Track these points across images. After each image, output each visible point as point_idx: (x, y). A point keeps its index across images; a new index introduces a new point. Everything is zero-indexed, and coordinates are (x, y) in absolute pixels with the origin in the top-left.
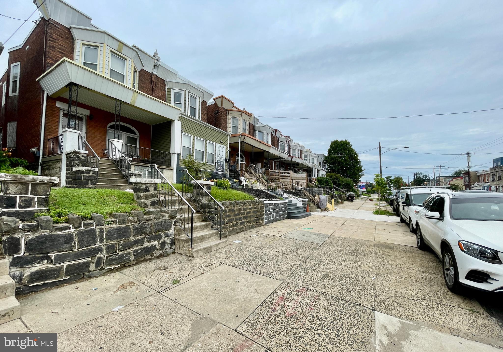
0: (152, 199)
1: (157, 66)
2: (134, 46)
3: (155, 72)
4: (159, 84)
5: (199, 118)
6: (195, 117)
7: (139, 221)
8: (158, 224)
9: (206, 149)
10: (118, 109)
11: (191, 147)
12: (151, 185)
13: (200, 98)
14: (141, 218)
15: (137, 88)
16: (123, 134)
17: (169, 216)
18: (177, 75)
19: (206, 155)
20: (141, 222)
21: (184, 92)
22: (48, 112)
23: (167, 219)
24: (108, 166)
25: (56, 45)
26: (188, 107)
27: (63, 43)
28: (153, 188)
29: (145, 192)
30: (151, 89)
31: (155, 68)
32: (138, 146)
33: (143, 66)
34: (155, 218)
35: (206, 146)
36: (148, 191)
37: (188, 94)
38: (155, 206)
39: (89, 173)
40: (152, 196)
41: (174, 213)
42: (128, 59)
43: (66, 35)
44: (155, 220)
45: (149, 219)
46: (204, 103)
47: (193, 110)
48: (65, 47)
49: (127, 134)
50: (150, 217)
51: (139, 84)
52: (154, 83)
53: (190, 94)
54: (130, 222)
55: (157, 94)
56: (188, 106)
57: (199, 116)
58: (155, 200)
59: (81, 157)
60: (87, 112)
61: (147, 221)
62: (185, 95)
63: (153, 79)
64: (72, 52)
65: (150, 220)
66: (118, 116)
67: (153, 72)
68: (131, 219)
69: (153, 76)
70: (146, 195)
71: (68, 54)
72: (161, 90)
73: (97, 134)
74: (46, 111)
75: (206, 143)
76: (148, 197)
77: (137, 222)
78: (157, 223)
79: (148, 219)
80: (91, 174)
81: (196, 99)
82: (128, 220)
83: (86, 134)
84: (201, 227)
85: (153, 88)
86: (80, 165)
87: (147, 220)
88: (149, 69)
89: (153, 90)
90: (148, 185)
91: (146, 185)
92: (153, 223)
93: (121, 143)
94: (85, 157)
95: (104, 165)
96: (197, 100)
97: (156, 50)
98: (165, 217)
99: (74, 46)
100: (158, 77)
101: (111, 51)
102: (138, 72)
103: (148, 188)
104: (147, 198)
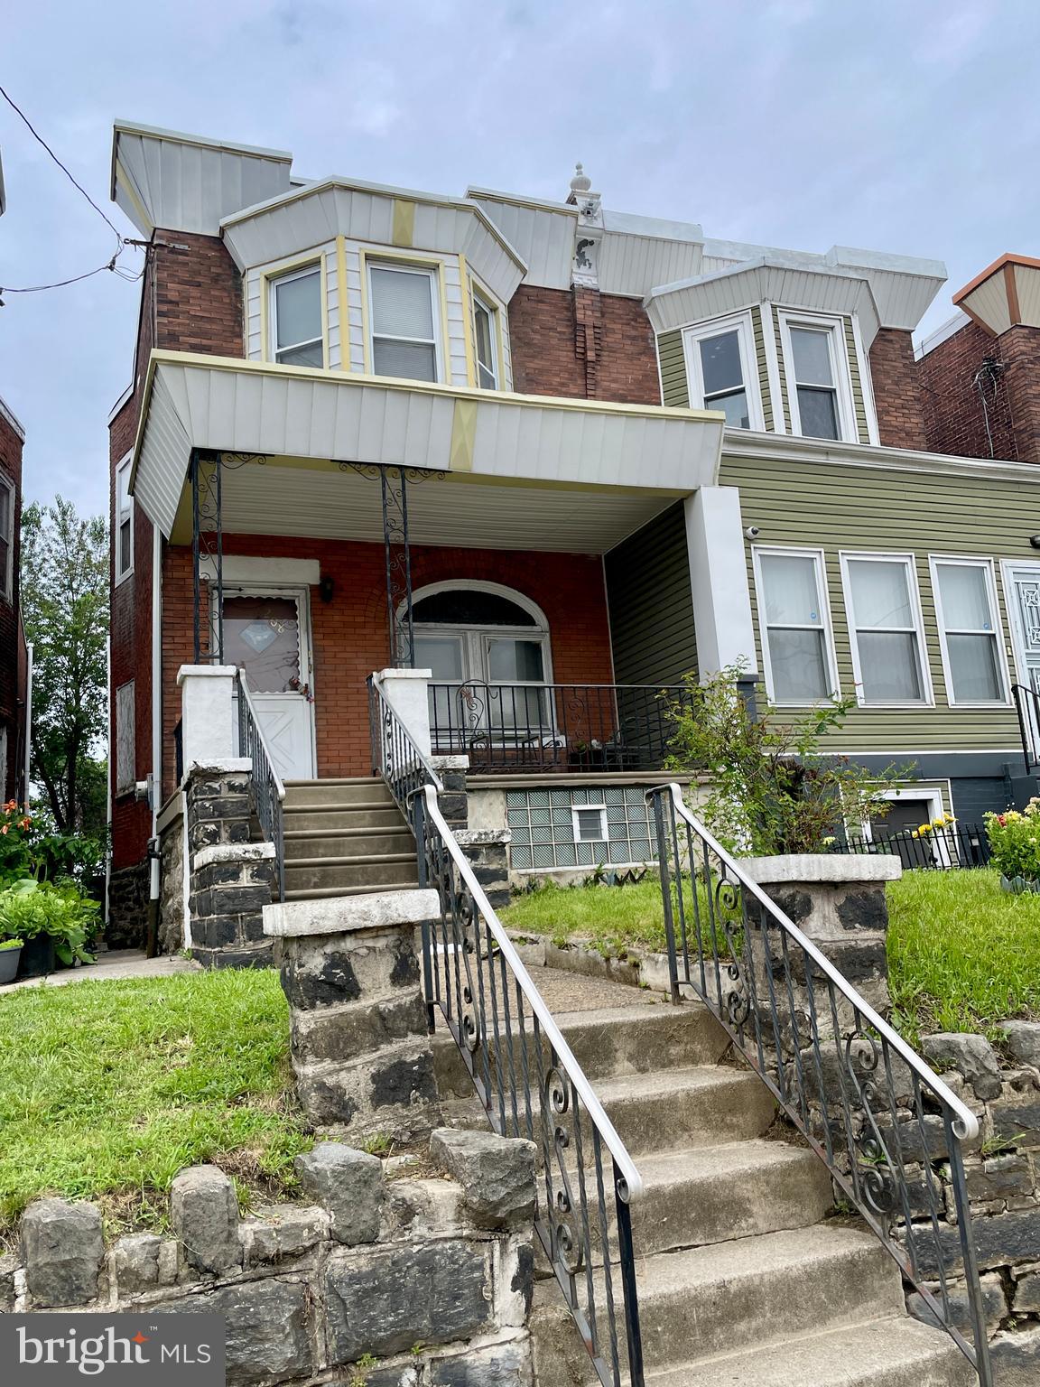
0: (386, 1049)
1: (592, 243)
2: (472, 195)
3: (585, 278)
4: (613, 331)
5: (864, 435)
6: (835, 435)
7: (198, 1269)
8: (367, 1293)
9: (930, 616)
10: (394, 512)
11: (826, 623)
12: (370, 943)
13: (855, 322)
14: (217, 1248)
15: (508, 386)
16: (469, 634)
17: (464, 1205)
18: (701, 246)
19: (935, 654)
20: (217, 1276)
21: (748, 319)
22: (171, 614)
23: (450, 1231)
24: (363, 817)
25: (179, 324)
26: (785, 395)
27: (205, 304)
28: (386, 967)
29: (328, 1002)
30: (578, 368)
31: (581, 258)
32: (548, 680)
33: (524, 272)
34: (336, 1239)
35: (927, 596)
36: (349, 990)
37: (776, 323)
38: (406, 1104)
39: (235, 876)
40: (383, 1026)
41: (502, 1181)
42: (445, 261)
43: (213, 270)
44: (341, 1251)
45: (285, 1248)
46: (889, 344)
47: (818, 401)
48: (210, 320)
49: (488, 632)
50: (292, 1231)
51: (517, 366)
52: (589, 332)
53: (782, 318)
54: (121, 1284)
55: (613, 385)
56: (784, 387)
57: (863, 427)
58: (409, 1059)
59: (225, 793)
60: (307, 572)
61: (262, 1270)
62: (758, 332)
63: (579, 316)
64: (237, 329)
65: (294, 1256)
66: (398, 548)
67: (578, 280)
68: (132, 1254)
69: (579, 302)
70: (333, 1023)
71: (224, 344)
72: (631, 357)
73: (356, 661)
74: (164, 610)
75: (924, 577)
76: (351, 1040)
77: (176, 1280)
78: (355, 1278)
79: (271, 1249)
80: (245, 880)
81: (830, 336)
82: (103, 1266)
83: (312, 674)
84: (791, 1291)
85: (585, 362)
86: (224, 835)
87: (268, 1262)
88: (554, 272)
89: (589, 370)
90: (349, 944)
91: (329, 949)
92: (317, 1281)
93: (425, 684)
94: (241, 789)
95: (342, 818)
96: (837, 342)
97: (579, 167)
98: (430, 1218)
99: (242, 302)
100: (603, 296)
101: (368, 257)
102: (503, 310)
103: (348, 969)
104: (339, 1044)
